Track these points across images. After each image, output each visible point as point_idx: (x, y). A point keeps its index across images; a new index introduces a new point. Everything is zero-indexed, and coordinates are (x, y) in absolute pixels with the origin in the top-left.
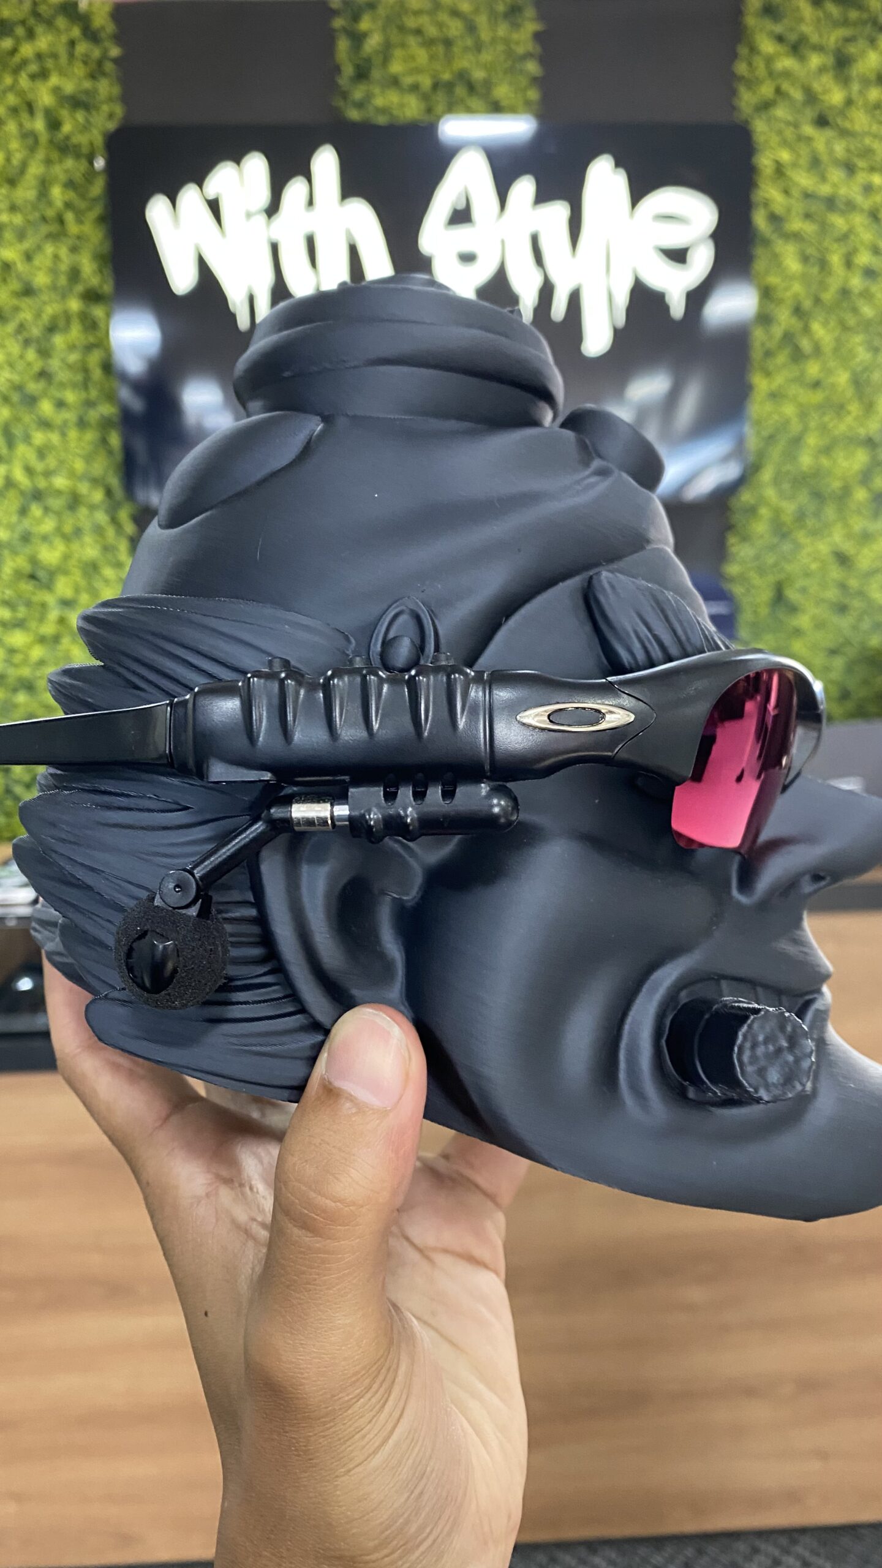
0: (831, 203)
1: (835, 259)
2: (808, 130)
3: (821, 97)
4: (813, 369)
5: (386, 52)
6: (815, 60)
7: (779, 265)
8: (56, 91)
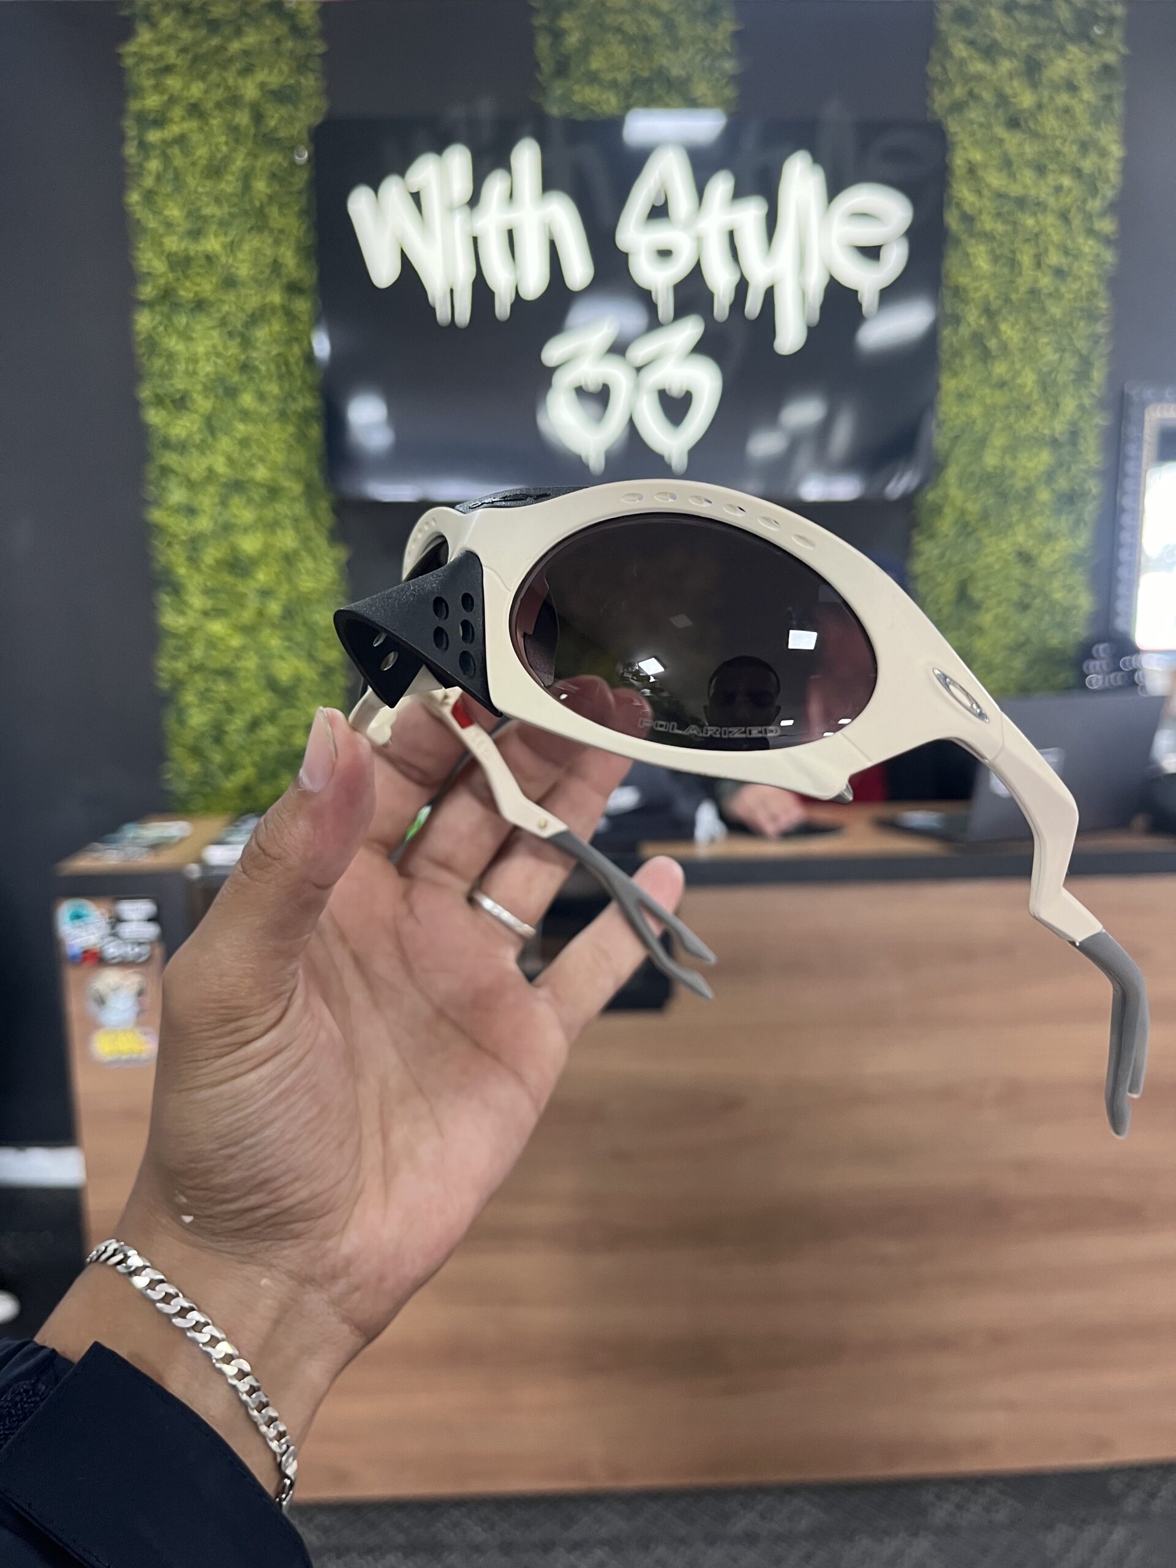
0: (1021, 202)
1: (1026, 259)
2: (1000, 131)
3: (1013, 100)
4: (1000, 369)
5: (585, 49)
6: (1006, 65)
7: (969, 265)
8: (262, 85)
